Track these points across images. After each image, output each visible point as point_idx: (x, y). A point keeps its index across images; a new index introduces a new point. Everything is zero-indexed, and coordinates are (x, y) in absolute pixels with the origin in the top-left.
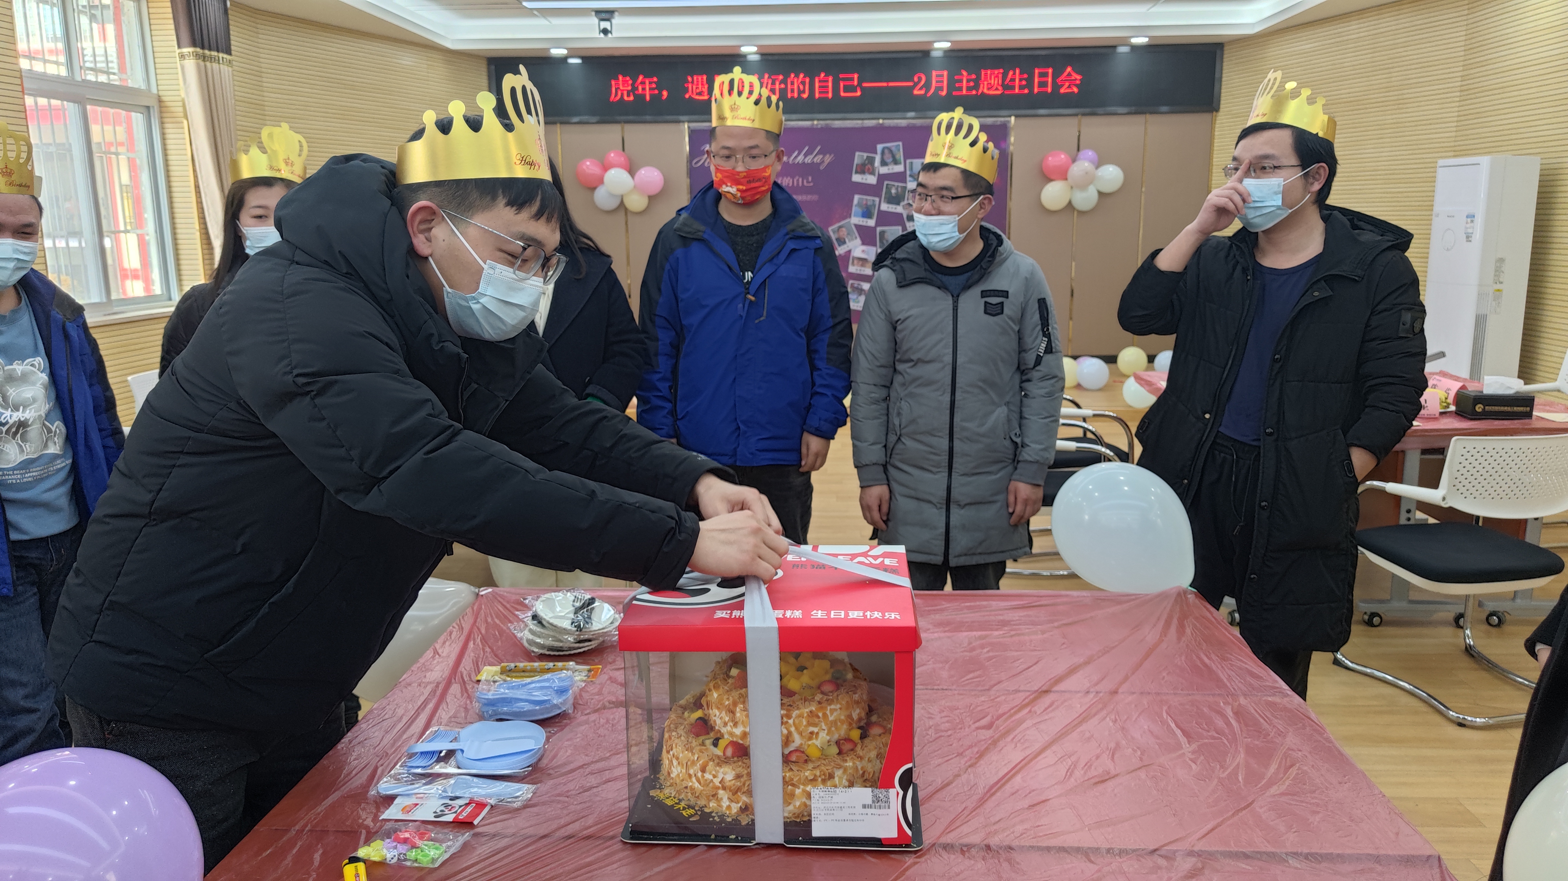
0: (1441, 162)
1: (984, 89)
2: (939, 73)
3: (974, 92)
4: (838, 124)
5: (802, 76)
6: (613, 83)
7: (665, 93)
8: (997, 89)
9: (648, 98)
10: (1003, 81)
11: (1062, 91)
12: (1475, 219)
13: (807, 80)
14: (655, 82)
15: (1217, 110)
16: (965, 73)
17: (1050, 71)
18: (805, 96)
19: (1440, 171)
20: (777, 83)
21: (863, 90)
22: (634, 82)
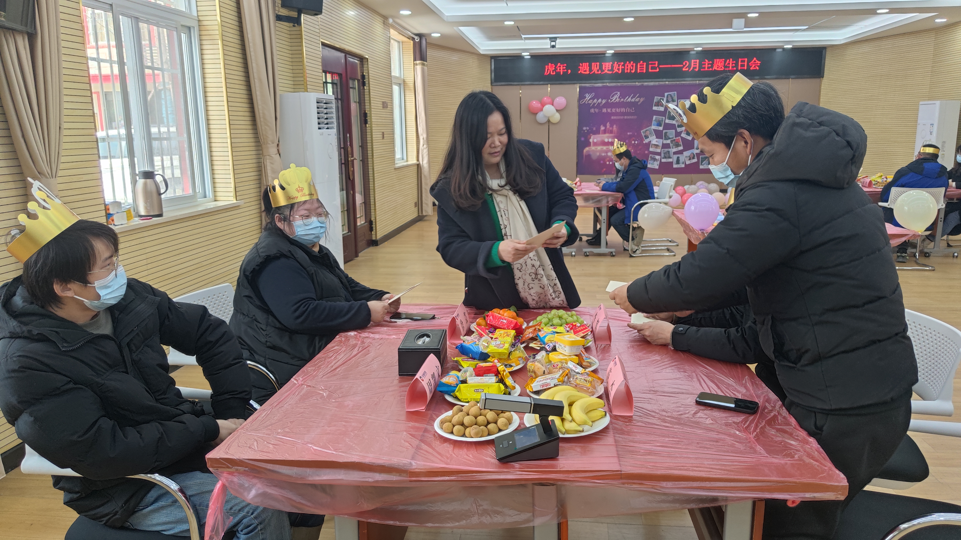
0: (921, 103)
1: (715, 68)
2: (695, 61)
3: (711, 69)
4: (646, 84)
5: (632, 62)
6: (546, 67)
7: (569, 71)
8: (721, 68)
9: (562, 73)
10: (725, 64)
11: (751, 69)
12: (934, 126)
13: (634, 65)
14: (565, 66)
15: (823, 77)
16: (707, 61)
17: (746, 59)
18: (633, 71)
19: (920, 106)
21: (660, 68)
22: (556, 66)
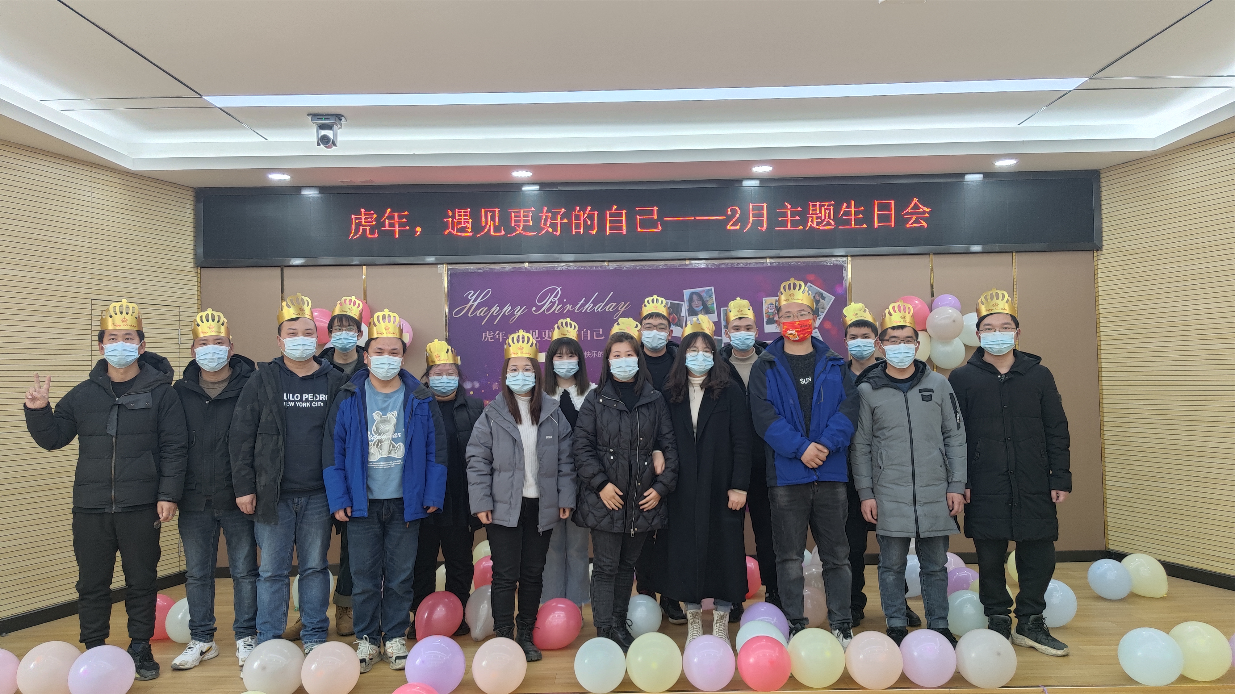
1: (812, 223)
2: (758, 205)
3: (801, 228)
5: (589, 209)
6: (353, 217)
7: (419, 229)
8: (828, 224)
9: (397, 235)
10: (837, 213)
11: (908, 225)
13: (596, 214)
14: (406, 217)
15: (1099, 248)
16: (789, 207)
17: (893, 202)
18: (594, 232)
20: (559, 217)
21: (664, 224)
22: (380, 215)
